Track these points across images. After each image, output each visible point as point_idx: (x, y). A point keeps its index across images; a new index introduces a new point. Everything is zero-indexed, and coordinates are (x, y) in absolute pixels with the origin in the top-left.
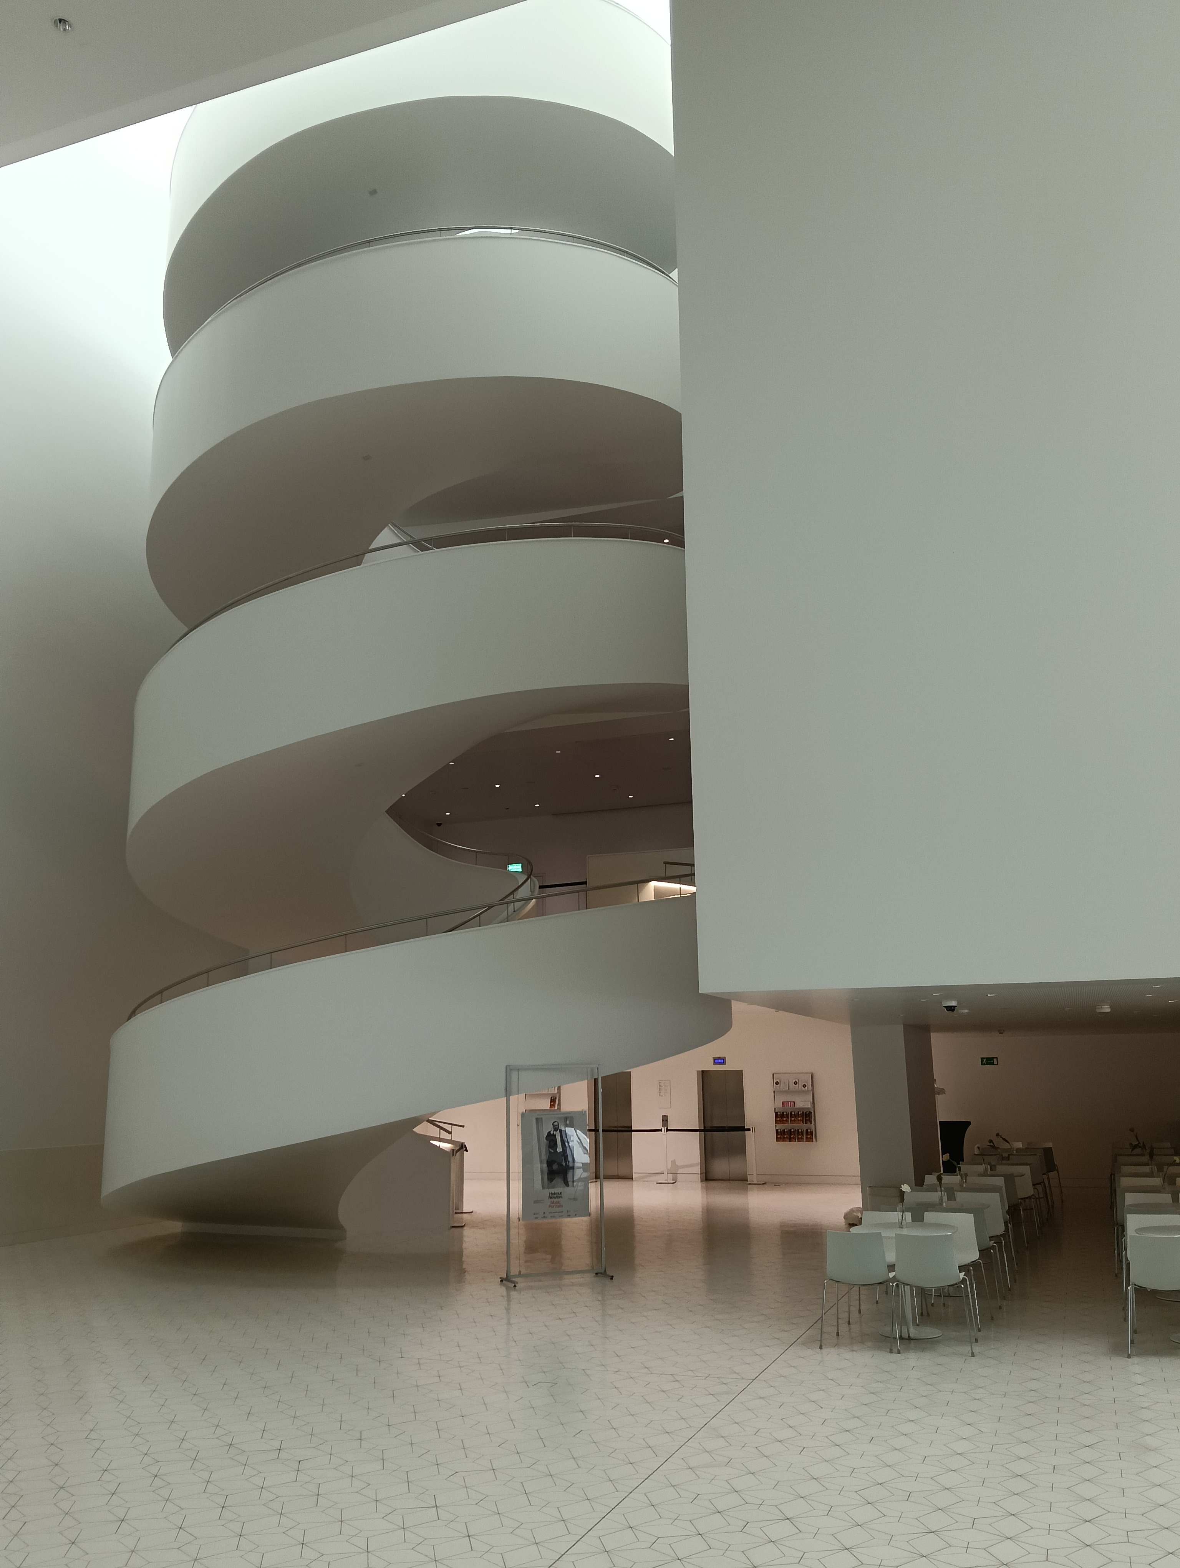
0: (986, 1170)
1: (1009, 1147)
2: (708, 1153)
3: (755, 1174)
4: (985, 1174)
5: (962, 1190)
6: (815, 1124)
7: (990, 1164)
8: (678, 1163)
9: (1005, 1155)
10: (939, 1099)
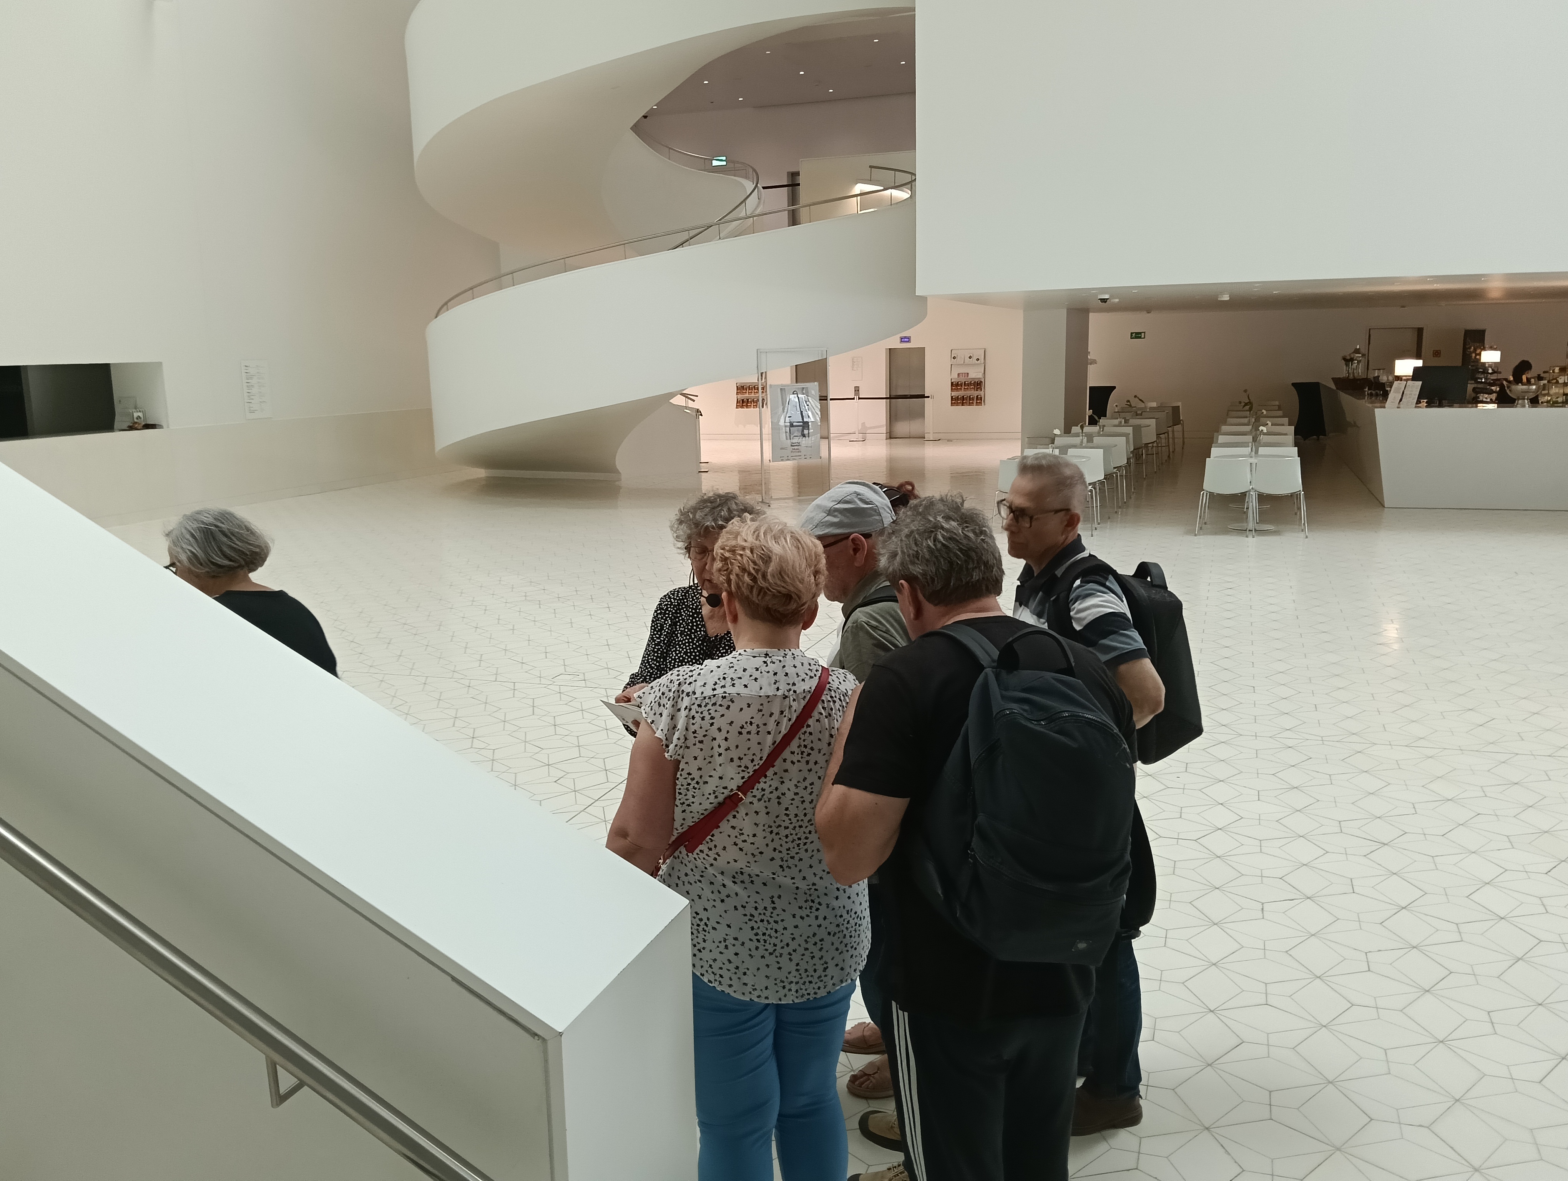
0: (1121, 422)
1: (1144, 406)
2: (893, 417)
3: (931, 432)
4: (1120, 425)
5: (1100, 436)
6: (984, 391)
7: (1125, 418)
8: (868, 425)
9: (1139, 412)
10: (1091, 368)
